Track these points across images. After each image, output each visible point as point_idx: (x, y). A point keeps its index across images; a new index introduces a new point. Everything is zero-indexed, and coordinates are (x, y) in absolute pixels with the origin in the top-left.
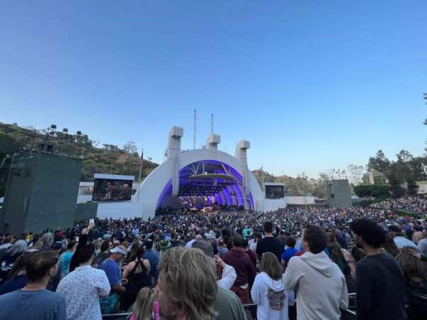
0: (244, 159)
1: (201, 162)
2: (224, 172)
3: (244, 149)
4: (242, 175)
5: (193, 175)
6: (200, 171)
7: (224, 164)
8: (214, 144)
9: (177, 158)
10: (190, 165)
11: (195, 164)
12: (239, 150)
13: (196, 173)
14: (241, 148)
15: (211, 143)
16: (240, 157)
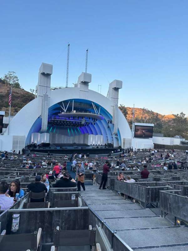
0: (115, 98)
1: (71, 100)
2: (94, 112)
3: (116, 89)
4: (112, 115)
5: (63, 113)
8: (85, 83)
9: (46, 95)
10: (60, 103)
13: (65, 111)
14: (113, 88)
15: (81, 82)
16: (111, 97)
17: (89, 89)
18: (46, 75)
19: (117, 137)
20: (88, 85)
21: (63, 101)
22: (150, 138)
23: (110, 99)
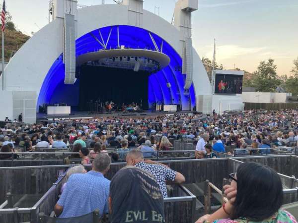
0: (187, 28)
1: (114, 28)
2: (153, 48)
3: (188, 11)
5: (101, 50)
6: (113, 44)
7: (153, 34)
9: (70, 16)
10: (96, 32)
11: (105, 31)
12: (179, 13)
13: (105, 46)
14: (183, 10)
16: (180, 25)
20: (142, 2)
21: (100, 29)
22: (237, 94)
23: (179, 29)
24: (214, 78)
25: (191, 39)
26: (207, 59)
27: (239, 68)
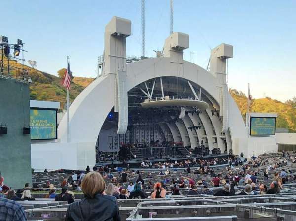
0: (223, 74)
1: (158, 79)
3: (223, 59)
8: (178, 50)
9: (122, 72)
13: (151, 97)
14: (219, 57)
15: (172, 48)
16: (216, 72)
17: (184, 59)
18: (120, 38)
19: (224, 137)
20: (182, 53)
21: (146, 81)
22: (271, 136)
23: (215, 75)
24: (248, 121)
25: (227, 85)
26: (235, 90)
27: (269, 97)
